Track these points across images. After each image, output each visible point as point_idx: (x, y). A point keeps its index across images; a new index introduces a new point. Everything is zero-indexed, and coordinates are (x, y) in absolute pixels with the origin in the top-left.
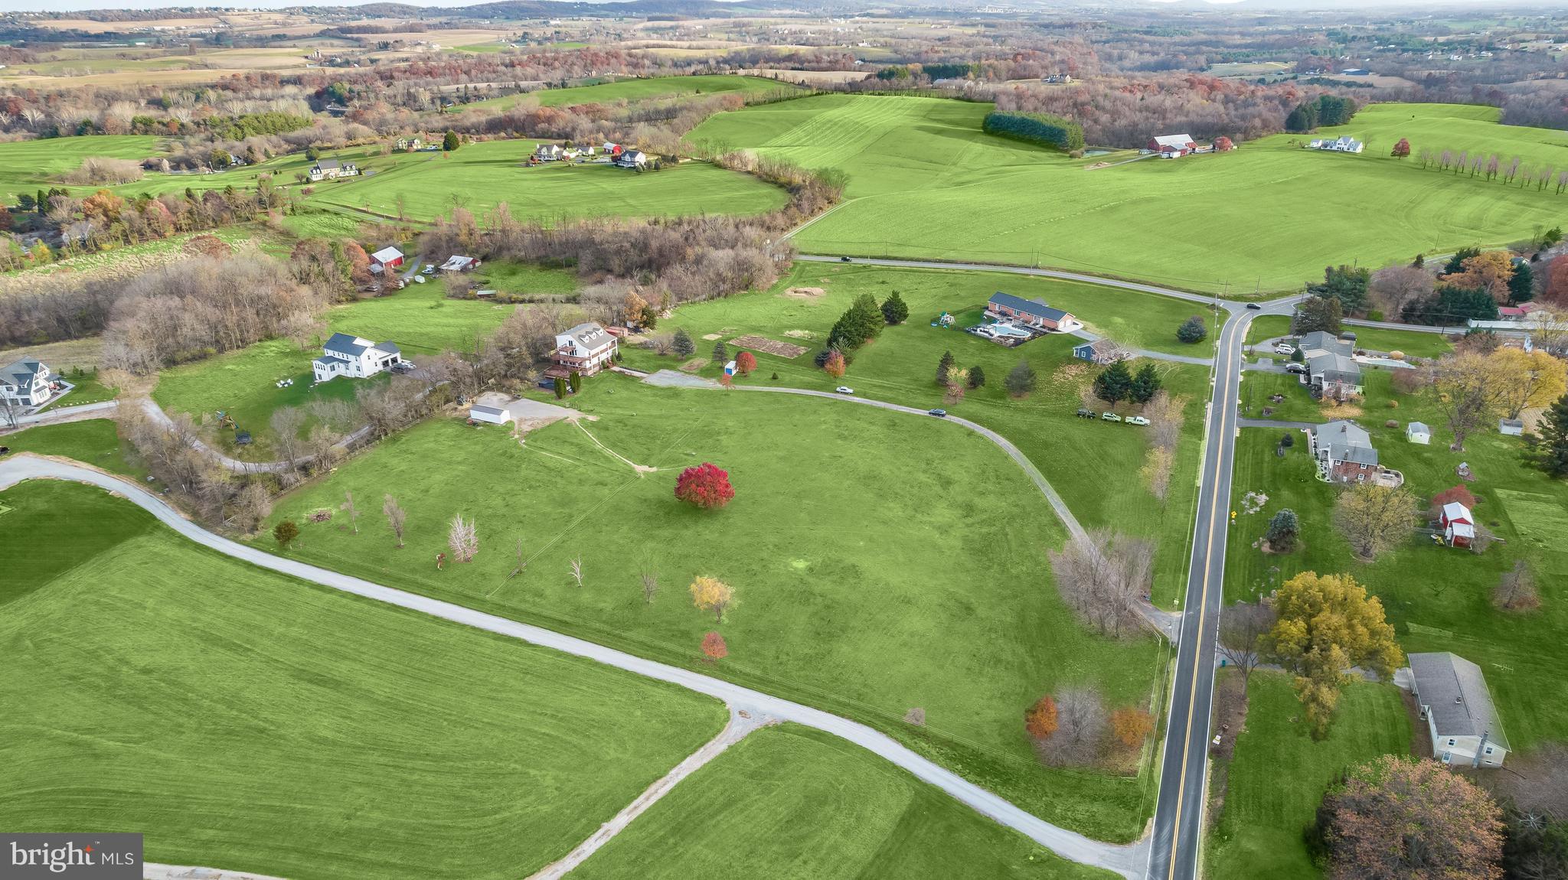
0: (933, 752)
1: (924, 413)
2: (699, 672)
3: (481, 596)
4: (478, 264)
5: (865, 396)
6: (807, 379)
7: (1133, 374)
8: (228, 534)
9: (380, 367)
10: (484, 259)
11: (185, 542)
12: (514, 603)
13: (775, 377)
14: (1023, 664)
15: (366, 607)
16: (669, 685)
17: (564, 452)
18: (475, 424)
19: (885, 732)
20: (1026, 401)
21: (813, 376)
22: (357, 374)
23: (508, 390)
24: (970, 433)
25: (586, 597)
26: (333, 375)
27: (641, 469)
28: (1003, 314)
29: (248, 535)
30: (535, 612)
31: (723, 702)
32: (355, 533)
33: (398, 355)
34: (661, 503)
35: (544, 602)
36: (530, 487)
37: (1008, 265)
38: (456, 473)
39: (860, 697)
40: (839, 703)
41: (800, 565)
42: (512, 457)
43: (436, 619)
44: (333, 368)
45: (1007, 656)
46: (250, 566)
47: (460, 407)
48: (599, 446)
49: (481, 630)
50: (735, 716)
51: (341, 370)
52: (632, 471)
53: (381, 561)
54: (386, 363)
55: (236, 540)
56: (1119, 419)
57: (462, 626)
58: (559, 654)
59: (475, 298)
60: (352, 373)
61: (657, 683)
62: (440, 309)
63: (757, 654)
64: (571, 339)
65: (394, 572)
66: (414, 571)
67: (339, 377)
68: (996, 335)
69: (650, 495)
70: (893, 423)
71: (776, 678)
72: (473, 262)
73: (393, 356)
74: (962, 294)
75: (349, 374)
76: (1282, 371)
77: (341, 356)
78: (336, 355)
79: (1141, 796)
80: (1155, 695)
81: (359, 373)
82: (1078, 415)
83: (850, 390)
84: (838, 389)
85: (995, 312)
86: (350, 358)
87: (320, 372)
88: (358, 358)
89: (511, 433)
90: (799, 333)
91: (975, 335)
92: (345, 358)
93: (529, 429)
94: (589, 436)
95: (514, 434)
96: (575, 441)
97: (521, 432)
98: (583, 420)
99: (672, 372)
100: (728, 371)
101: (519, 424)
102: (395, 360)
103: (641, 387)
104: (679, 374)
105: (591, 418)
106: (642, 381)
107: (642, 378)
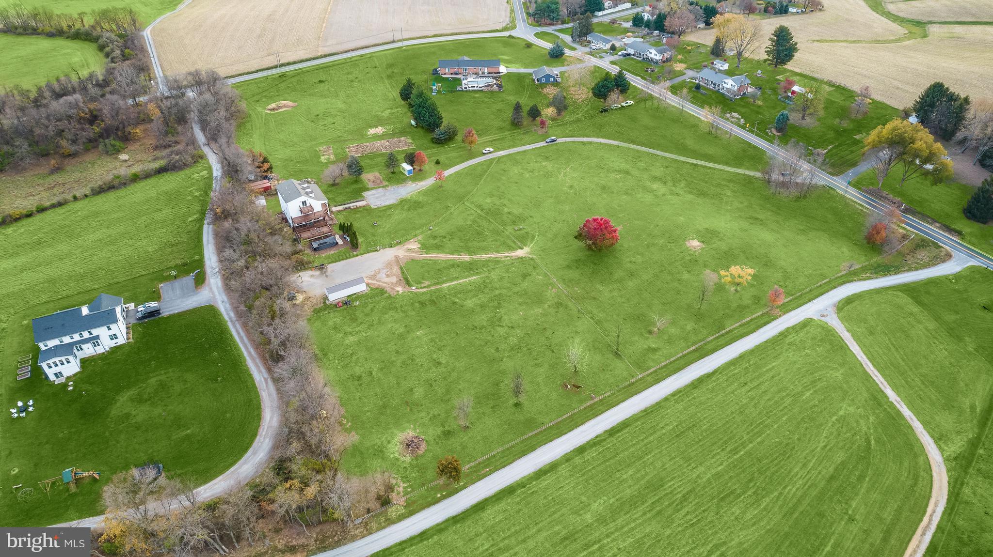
0: (870, 275)
1: (544, 144)
2: (780, 316)
3: (633, 379)
5: (501, 149)
6: (454, 155)
9: (125, 323)
12: (654, 365)
13: (439, 162)
14: (807, 226)
16: (788, 331)
20: (568, 116)
21: (451, 151)
22: (112, 344)
25: (674, 331)
26: (78, 362)
28: (456, 73)
29: (393, 509)
30: (675, 359)
31: (811, 319)
32: (467, 427)
35: (665, 352)
36: (496, 308)
38: (425, 339)
39: (823, 276)
40: (826, 283)
44: (74, 356)
45: (801, 227)
47: (298, 302)
48: (466, 258)
50: (823, 319)
51: (89, 350)
53: (531, 423)
54: (123, 317)
56: (619, 106)
58: (733, 363)
60: (106, 344)
64: (304, 199)
67: (84, 361)
68: (479, 86)
69: (563, 263)
70: (545, 156)
71: (797, 294)
75: (100, 350)
76: (621, 57)
77: (76, 337)
78: (67, 340)
79: (923, 240)
80: (858, 206)
81: (115, 341)
82: (602, 112)
83: (492, 150)
84: (484, 151)
85: (448, 74)
86: (95, 332)
87: (60, 368)
88: (112, 326)
89: (389, 290)
90: (380, 130)
91: (470, 91)
92: (86, 335)
93: (394, 279)
94: (444, 257)
95: (393, 289)
96: (444, 265)
97: (394, 285)
98: (411, 251)
99: (373, 192)
100: (410, 171)
101: (378, 281)
102: (123, 310)
103: (385, 211)
104: (381, 190)
105: (413, 247)
106: (373, 207)
107: (369, 205)
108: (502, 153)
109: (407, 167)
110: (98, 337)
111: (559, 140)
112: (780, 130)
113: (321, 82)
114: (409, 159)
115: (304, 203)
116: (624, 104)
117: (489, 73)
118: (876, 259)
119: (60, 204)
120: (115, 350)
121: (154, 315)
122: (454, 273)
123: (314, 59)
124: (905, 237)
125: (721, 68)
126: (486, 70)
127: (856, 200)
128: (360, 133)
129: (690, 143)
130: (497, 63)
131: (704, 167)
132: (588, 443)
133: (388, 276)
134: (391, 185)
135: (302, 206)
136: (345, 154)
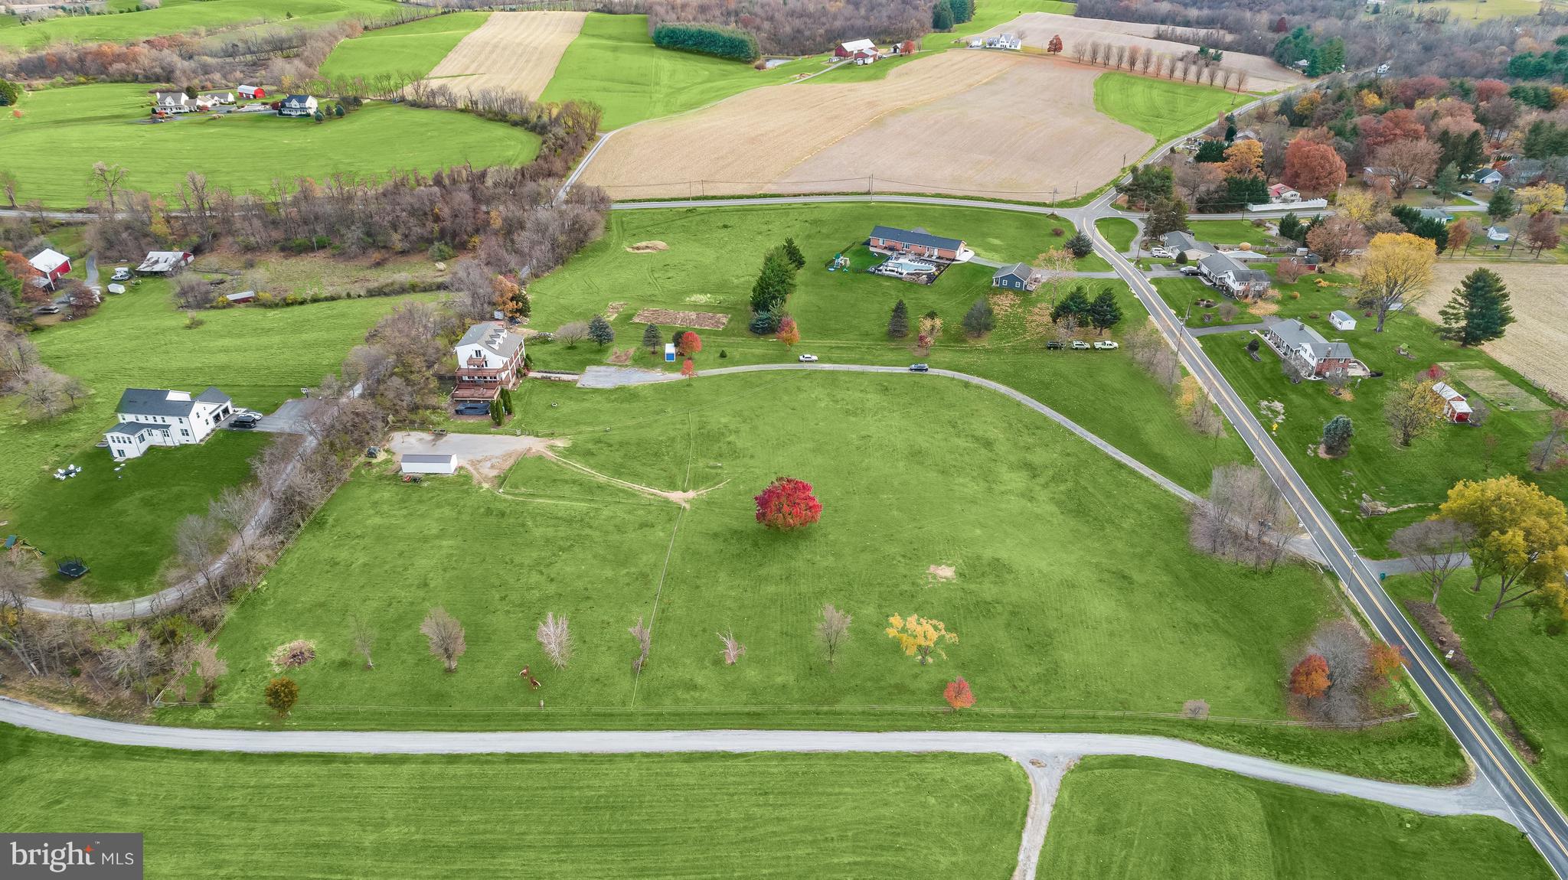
0: (1231, 742)
1: (904, 370)
2: (952, 729)
3: (618, 709)
4: (191, 259)
5: (831, 361)
6: (758, 351)
7: (1091, 298)
8: (169, 718)
9: (212, 425)
10: (197, 251)
11: (102, 752)
12: (668, 706)
13: (723, 355)
14: (1215, 621)
15: (476, 769)
16: (936, 756)
17: (568, 494)
18: (415, 480)
19: (1175, 737)
20: (986, 342)
21: (760, 346)
22: (183, 440)
23: (423, 426)
24: (967, 385)
25: (752, 674)
26: (144, 447)
27: (676, 496)
28: (891, 249)
29: (205, 712)
30: (707, 711)
31: (1006, 757)
32: (369, 668)
33: (228, 404)
34: (738, 534)
35: (705, 695)
36: (562, 549)
37: (839, 194)
38: (444, 552)
39: (1124, 704)
40: (1112, 718)
41: (946, 572)
42: (503, 514)
43: (585, 757)
44: (142, 439)
45: (1198, 619)
46: (244, 757)
47: (374, 461)
48: (602, 478)
49: (660, 755)
50: (1030, 769)
51: (157, 438)
52: (667, 501)
53: (440, 697)
54: (217, 418)
55: (188, 724)
56: (1087, 346)
57: (630, 756)
58: (783, 757)
59: (229, 305)
60: (175, 439)
61: (921, 757)
62: (201, 328)
63: (993, 689)
64: (477, 347)
65: (471, 707)
66: (497, 699)
67: (151, 448)
68: (905, 272)
69: (715, 527)
70: (884, 387)
71: (1031, 711)
72: (186, 256)
73: (223, 407)
74: (824, 231)
75: (169, 442)
76: (1182, 276)
77: (151, 420)
78: (142, 419)
79: (1433, 730)
80: (1355, 622)
81: (186, 437)
82: (1049, 348)
83: (815, 358)
84: (801, 358)
85: (880, 247)
86: (169, 420)
87: (122, 446)
88: (183, 419)
89: (475, 482)
90: (702, 298)
91: (883, 275)
92: (159, 421)
93: (495, 473)
94: (579, 467)
95: (480, 483)
96: (566, 477)
97: (486, 479)
98: (552, 448)
99: (602, 368)
100: (670, 356)
101: (476, 469)
102: (226, 411)
103: (586, 393)
104: (613, 369)
105: (561, 443)
106: (578, 385)
107: (576, 381)
108: (828, 367)
109: (670, 349)
110: (168, 426)
111: (933, 371)
112: (1330, 450)
113: (725, 226)
114: (679, 339)
115: (478, 353)
116: (1098, 345)
117: (939, 258)
118: (1294, 724)
119: (332, 299)
120: (184, 447)
121: (245, 426)
122: (566, 490)
123: (748, 197)
124: (1403, 708)
125: (1339, 326)
126: (936, 253)
127: (1361, 609)
128: (676, 298)
129: (1152, 432)
130: (954, 245)
131: (1132, 472)
132: (472, 755)
133: (492, 467)
134: (633, 366)
135: (474, 356)
136: (630, 317)
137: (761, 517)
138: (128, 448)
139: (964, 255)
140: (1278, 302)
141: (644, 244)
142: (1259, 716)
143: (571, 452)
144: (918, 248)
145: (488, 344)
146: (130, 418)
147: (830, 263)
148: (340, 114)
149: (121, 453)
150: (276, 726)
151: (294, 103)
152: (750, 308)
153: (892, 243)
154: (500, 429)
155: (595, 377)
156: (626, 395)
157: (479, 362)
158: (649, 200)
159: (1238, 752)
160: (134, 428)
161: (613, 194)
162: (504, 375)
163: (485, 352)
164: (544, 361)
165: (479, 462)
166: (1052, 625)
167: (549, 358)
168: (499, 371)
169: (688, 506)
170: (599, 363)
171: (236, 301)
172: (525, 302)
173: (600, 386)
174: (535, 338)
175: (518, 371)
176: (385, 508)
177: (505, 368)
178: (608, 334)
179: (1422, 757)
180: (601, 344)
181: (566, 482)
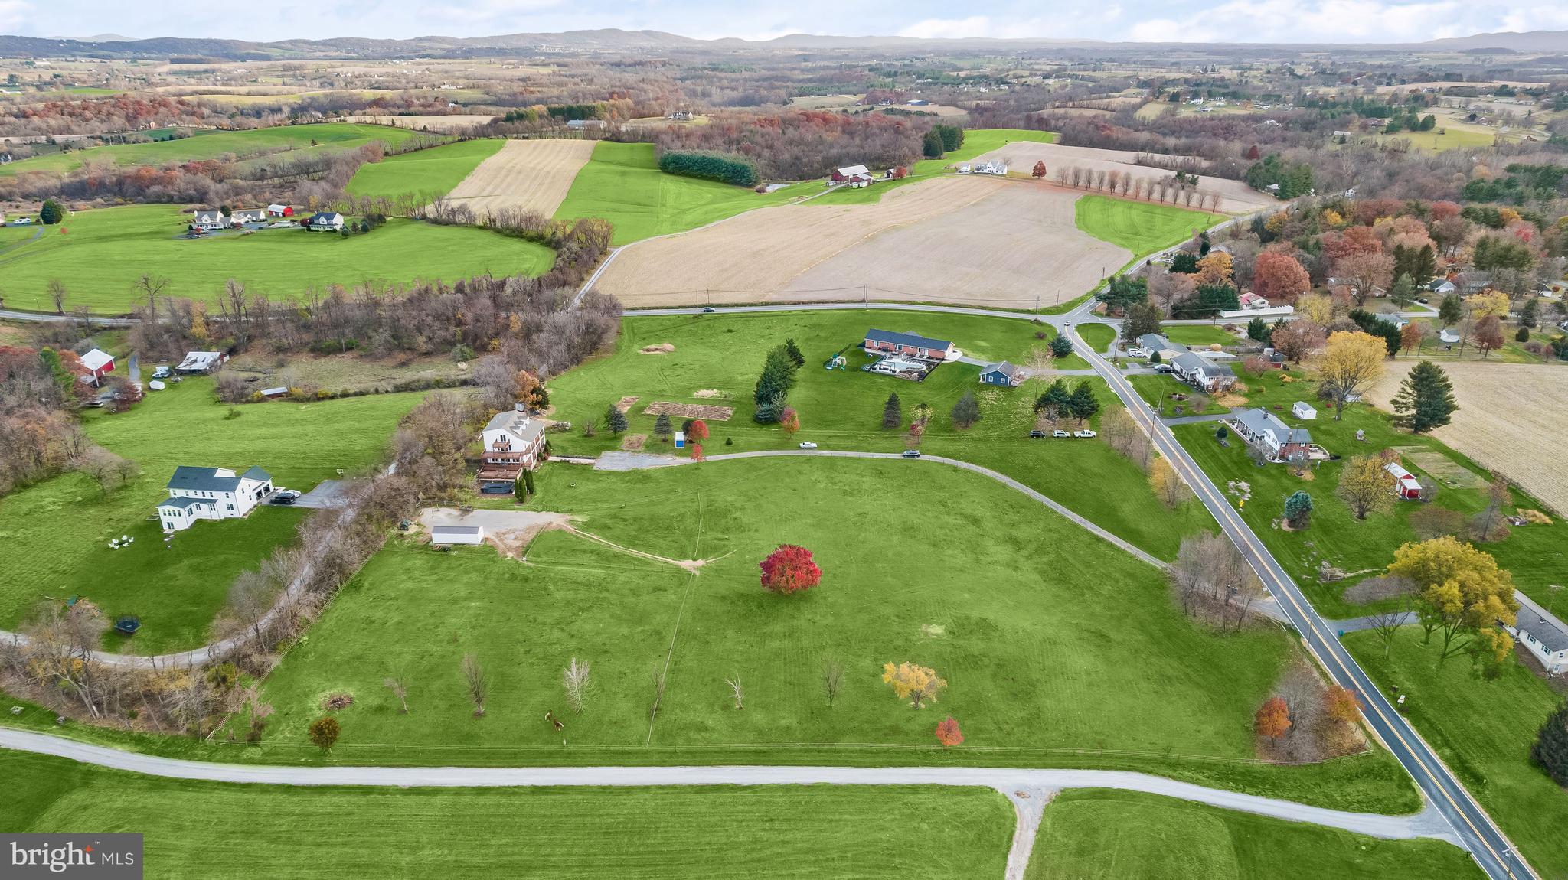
0: (1201, 777)
1: (897, 456)
2: (943, 765)
3: (635, 747)
4: (227, 358)
5: (829, 448)
6: (761, 439)
7: (1070, 391)
8: (219, 755)
9: (255, 501)
10: (232, 351)
11: (158, 784)
12: (681, 745)
13: (729, 443)
14: (1186, 674)
15: (504, 799)
16: (928, 788)
17: (586, 562)
18: (445, 550)
19: (1149, 772)
20: (975, 431)
21: (764, 435)
22: (228, 514)
23: (451, 502)
24: (955, 469)
25: (759, 718)
26: (192, 520)
27: (686, 564)
28: (885, 350)
29: (252, 749)
30: (717, 749)
31: (992, 790)
32: (404, 711)
33: (270, 482)
34: (744, 597)
35: (715, 736)
36: (581, 609)
37: (836, 302)
38: (472, 612)
39: (1102, 745)
40: (1091, 757)
41: (937, 630)
42: (526, 580)
43: (604, 789)
44: (191, 512)
45: (1170, 672)
46: (288, 789)
47: (406, 533)
48: (618, 548)
49: (674, 787)
50: (1015, 799)
51: (204, 513)
52: (678, 568)
53: (469, 738)
54: (259, 494)
55: (237, 760)
56: (1068, 434)
57: (646, 789)
58: (787, 788)
59: (263, 399)
60: (221, 513)
61: (914, 789)
62: (239, 419)
63: (981, 731)
64: (502, 432)
65: (499, 746)
66: (523, 739)
67: (198, 521)
68: (898, 371)
69: (723, 591)
70: (879, 470)
71: (1016, 750)
72: (222, 356)
73: (265, 485)
74: (822, 334)
75: (216, 516)
76: (1156, 373)
77: (200, 495)
78: (191, 494)
79: (1386, 765)
80: (1316, 674)
81: (231, 511)
82: (1032, 437)
83: (814, 445)
84: (802, 445)
85: (875, 348)
86: (217, 495)
87: (172, 519)
88: (230, 494)
89: (499, 552)
90: (709, 393)
91: (877, 373)
92: (208, 496)
93: (518, 543)
94: (596, 538)
95: (504, 552)
96: (585, 547)
97: (510, 549)
98: (571, 522)
99: (617, 454)
100: (680, 443)
101: (500, 540)
102: (267, 489)
103: (601, 475)
104: (627, 454)
105: (579, 519)
106: (595, 468)
107: (592, 465)
108: (826, 453)
109: (679, 436)
110: (215, 501)
111: (923, 457)
112: (1292, 523)
113: (730, 331)
114: (688, 427)
115: (503, 437)
116: (1078, 434)
117: (929, 358)
118: (1260, 762)
119: (361, 394)
120: (227, 520)
121: (284, 503)
122: (585, 559)
123: (751, 305)
124: (1362, 747)
125: (1301, 416)
126: (927, 353)
127: (1321, 661)
128: (685, 392)
129: (1128, 510)
130: (944, 345)
131: (1110, 545)
132: (500, 788)
133: (516, 538)
134: (645, 452)
135: (499, 440)
136: (642, 409)
137: (766, 580)
138: (176, 521)
139: (953, 355)
140: (1245, 395)
141: (653, 346)
142: (1227, 755)
143: (588, 526)
144: (911, 349)
145: (513, 429)
146: (180, 493)
147: (828, 362)
148: (365, 230)
149: (170, 525)
150: (318, 762)
151: (323, 220)
152: (753, 402)
153: (886, 345)
154: (523, 506)
155: (610, 461)
156: (640, 477)
157: (503, 445)
158: (657, 308)
159: (1208, 786)
160: (184, 502)
161: (625, 303)
162: (526, 458)
163: (509, 436)
164: (562, 448)
165: (504, 534)
166: (1035, 676)
167: (567, 445)
168: (522, 454)
169: (697, 573)
170: (613, 449)
171: (269, 396)
172: (545, 395)
173: (615, 469)
174: (553, 427)
175: (539, 455)
176: (417, 574)
177: (527, 451)
178: (623, 423)
179: (1376, 789)
180: (615, 431)
181: (585, 552)
